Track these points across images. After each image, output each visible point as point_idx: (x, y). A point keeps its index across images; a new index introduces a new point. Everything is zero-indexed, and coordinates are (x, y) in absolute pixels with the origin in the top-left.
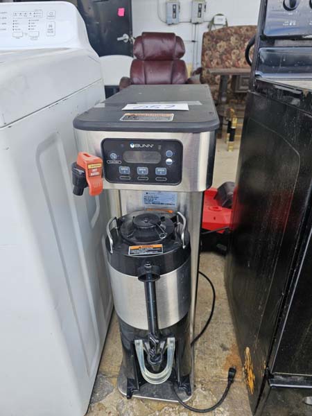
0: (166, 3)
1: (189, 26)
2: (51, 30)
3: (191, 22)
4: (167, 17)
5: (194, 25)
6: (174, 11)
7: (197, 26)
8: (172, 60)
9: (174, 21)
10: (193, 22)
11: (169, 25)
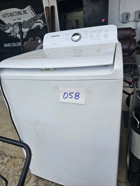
0: (123, 14)
1: (134, 23)
2: (106, 36)
3: (135, 21)
4: (123, 20)
5: (136, 22)
6: (127, 17)
7: (138, 22)
8: (130, 39)
9: (126, 21)
10: (136, 21)
11: (124, 23)
